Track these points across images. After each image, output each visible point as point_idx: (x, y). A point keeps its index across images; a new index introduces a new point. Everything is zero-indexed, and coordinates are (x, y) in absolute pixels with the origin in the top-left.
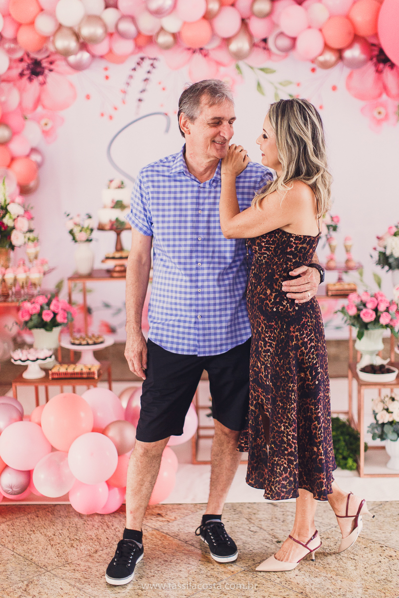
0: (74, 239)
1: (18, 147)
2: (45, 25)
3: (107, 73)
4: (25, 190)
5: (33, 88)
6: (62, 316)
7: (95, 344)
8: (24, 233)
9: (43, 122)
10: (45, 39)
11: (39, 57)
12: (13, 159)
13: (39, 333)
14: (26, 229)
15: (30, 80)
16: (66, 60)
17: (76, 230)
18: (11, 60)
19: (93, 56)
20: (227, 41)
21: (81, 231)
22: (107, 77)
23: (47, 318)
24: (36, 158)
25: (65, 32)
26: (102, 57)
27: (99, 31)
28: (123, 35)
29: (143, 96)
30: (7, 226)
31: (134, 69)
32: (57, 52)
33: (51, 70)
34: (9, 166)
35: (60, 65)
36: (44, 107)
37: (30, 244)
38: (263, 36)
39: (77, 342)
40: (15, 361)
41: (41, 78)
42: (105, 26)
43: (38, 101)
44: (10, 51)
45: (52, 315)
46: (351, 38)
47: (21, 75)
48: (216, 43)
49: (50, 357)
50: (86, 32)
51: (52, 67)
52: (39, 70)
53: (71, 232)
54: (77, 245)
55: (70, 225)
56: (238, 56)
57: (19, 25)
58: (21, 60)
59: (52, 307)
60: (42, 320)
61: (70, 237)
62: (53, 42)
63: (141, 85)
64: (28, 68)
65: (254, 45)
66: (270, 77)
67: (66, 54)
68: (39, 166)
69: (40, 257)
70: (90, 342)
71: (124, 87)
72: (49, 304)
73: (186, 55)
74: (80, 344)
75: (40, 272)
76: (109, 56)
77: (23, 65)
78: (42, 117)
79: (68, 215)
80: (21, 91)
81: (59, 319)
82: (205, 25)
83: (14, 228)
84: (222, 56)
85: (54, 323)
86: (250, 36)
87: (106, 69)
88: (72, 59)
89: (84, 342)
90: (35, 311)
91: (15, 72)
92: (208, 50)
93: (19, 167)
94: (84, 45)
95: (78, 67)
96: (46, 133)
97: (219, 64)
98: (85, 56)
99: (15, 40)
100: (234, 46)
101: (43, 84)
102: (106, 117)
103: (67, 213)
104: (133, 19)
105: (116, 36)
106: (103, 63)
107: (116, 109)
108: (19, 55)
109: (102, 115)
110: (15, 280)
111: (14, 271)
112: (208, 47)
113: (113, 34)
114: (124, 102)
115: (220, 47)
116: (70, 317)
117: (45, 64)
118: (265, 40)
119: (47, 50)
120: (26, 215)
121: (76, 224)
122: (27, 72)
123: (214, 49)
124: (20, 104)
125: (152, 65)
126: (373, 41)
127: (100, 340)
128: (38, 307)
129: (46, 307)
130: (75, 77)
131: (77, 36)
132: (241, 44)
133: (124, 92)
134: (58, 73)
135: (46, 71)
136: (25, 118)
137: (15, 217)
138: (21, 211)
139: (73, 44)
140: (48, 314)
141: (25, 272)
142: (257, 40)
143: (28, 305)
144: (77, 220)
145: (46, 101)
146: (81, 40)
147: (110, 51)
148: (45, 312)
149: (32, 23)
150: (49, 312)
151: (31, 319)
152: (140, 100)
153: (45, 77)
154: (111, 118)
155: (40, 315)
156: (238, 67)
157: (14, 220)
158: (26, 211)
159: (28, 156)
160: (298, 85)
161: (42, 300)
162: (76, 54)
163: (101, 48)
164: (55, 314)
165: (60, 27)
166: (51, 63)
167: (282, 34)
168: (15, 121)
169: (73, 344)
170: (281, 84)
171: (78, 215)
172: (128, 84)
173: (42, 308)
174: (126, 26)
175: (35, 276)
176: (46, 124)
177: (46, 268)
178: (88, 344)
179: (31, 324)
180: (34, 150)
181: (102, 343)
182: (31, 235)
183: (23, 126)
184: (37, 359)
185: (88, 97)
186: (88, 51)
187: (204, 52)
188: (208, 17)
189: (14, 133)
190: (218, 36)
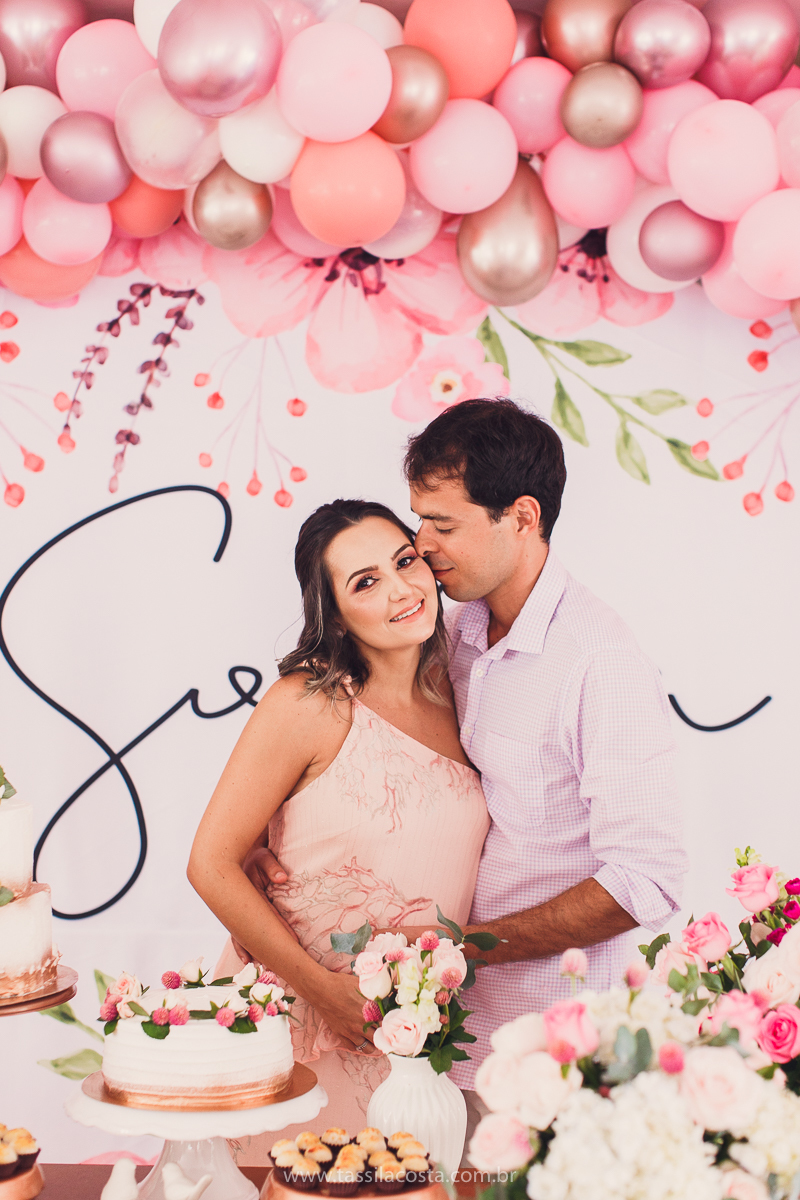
3: (9, 335)
22: (9, 351)
28: (69, 187)
29: (137, 424)
31: (113, 326)
48: (420, 237)
56: (501, 288)
63: (135, 385)
66: (601, 375)
71: (71, 387)
73: (303, 284)
82: (383, 156)
87: (4, 320)
100: (485, 252)
104: (109, 128)
105: (42, 188)
107: (36, 463)
112: (386, 248)
113: (25, 182)
114: (65, 439)
118: (597, 240)
125: (178, 315)
132: (514, 244)
133: (69, 405)
147: (21, 243)
152: (128, 437)
154: (17, 494)
156: (488, 334)
160: (705, 409)
167: (678, 206)
170: (638, 401)
172: (87, 377)
187: (363, 278)
188: (394, 129)
190: (427, 206)
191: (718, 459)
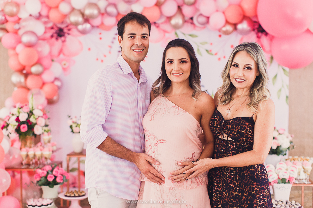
0: (72, 131)
1: (47, 77)
2: (64, 8)
3: (101, 36)
4: (50, 102)
5: (58, 44)
6: (60, 178)
7: (79, 196)
8: (43, 127)
9: (63, 63)
10: (65, 16)
11: (62, 26)
12: (44, 84)
13: (45, 189)
14: (43, 124)
15: (57, 39)
16: (77, 28)
17: (74, 126)
18: (46, 28)
19: (93, 27)
20: (169, 18)
21: (76, 126)
22: (101, 38)
23: (51, 179)
24: (58, 83)
25: (76, 12)
26: (98, 27)
27: (95, 12)
28: (109, 15)
30: (32, 123)
31: (116, 34)
32: (71, 24)
33: (69, 34)
34: (41, 88)
35: (74, 31)
36: (64, 54)
37: (45, 133)
38: (191, 16)
39: (68, 195)
40: (29, 206)
41: (63, 38)
42: (99, 9)
43: (61, 51)
44: (45, 23)
45: (54, 178)
46: (241, 17)
47: (52, 36)
48: (163, 20)
49: (51, 204)
50: (88, 12)
51: (70, 32)
52: (62, 34)
53: (71, 127)
54: (74, 134)
55: (70, 123)
56: (176, 27)
57: (50, 8)
58: (52, 28)
59: (54, 173)
60: (48, 180)
61: (70, 130)
62: (69, 18)
64: (56, 33)
65: (185, 21)
66: (194, 39)
67: (76, 24)
68: (59, 88)
69: (52, 142)
70: (77, 195)
71: (110, 44)
72: (52, 171)
74: (70, 196)
75: (49, 151)
76: (101, 26)
77: (53, 31)
78: (63, 60)
79: (70, 117)
80: (51, 45)
81: (58, 180)
82: (156, 9)
83: (36, 124)
84: (166, 27)
85: (55, 183)
86: (183, 16)
87: (100, 34)
88: (80, 27)
89: (73, 195)
90: (43, 175)
91: (48, 35)
92: (159, 24)
93: (47, 88)
94: (87, 20)
95: (83, 32)
96: (64, 69)
97: (165, 31)
98: (88, 26)
99: (48, 17)
100: (173, 22)
101: (64, 41)
102: (99, 61)
103: (69, 116)
104: (115, 5)
105: (105, 15)
106: (99, 31)
107: (105, 56)
108: (50, 25)
109: (97, 59)
110: (35, 155)
111: (34, 150)
112: (159, 22)
113: (103, 14)
114: (110, 53)
115: (165, 22)
116: (64, 179)
117: (65, 30)
118: (192, 19)
119: (66, 23)
120: (44, 116)
121: (73, 122)
122: (55, 35)
123: (162, 23)
124: (50, 53)
126: (255, 19)
127: (83, 194)
128: (45, 172)
129: (50, 173)
130: (82, 38)
131: (83, 15)
132: (178, 20)
133: (110, 47)
134: (73, 36)
135: (66, 35)
136: (52, 61)
137: (37, 117)
138: (41, 114)
139: (80, 19)
140: (51, 177)
141: (41, 150)
142: (187, 18)
143: (40, 171)
144: (74, 120)
145: (65, 51)
146: (85, 17)
147: (102, 23)
148: (49, 176)
149: (57, 7)
150: (52, 176)
151: (40, 180)
152: (119, 52)
153: (65, 38)
154: (102, 61)
155: (46, 177)
156: (176, 34)
157: (36, 119)
158: (44, 114)
159: (53, 82)
160: (211, 44)
161: (48, 168)
162: (82, 24)
163: (97, 22)
164: (56, 177)
165: (73, 9)
166: (69, 30)
167: (201, 15)
168: (46, 62)
169: (66, 196)
170: (201, 43)
171: (76, 117)
172: (113, 42)
173: (48, 173)
174: (111, 10)
175: (47, 153)
176: (65, 64)
177: (55, 148)
178: (75, 196)
179: (40, 183)
180: (56, 79)
181: (84, 195)
182: (46, 128)
183: (51, 65)
184: (42, 205)
185: (89, 49)
186: (89, 23)
187: (157, 25)
188: (158, 5)
189: (45, 69)
190: (164, 16)
191: (214, 52)
